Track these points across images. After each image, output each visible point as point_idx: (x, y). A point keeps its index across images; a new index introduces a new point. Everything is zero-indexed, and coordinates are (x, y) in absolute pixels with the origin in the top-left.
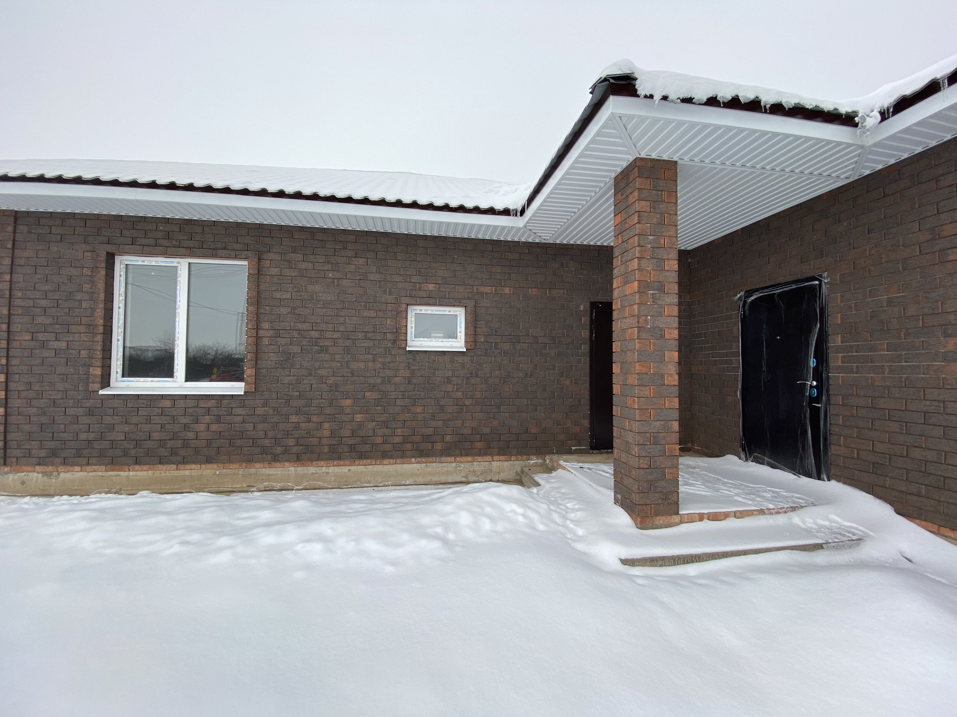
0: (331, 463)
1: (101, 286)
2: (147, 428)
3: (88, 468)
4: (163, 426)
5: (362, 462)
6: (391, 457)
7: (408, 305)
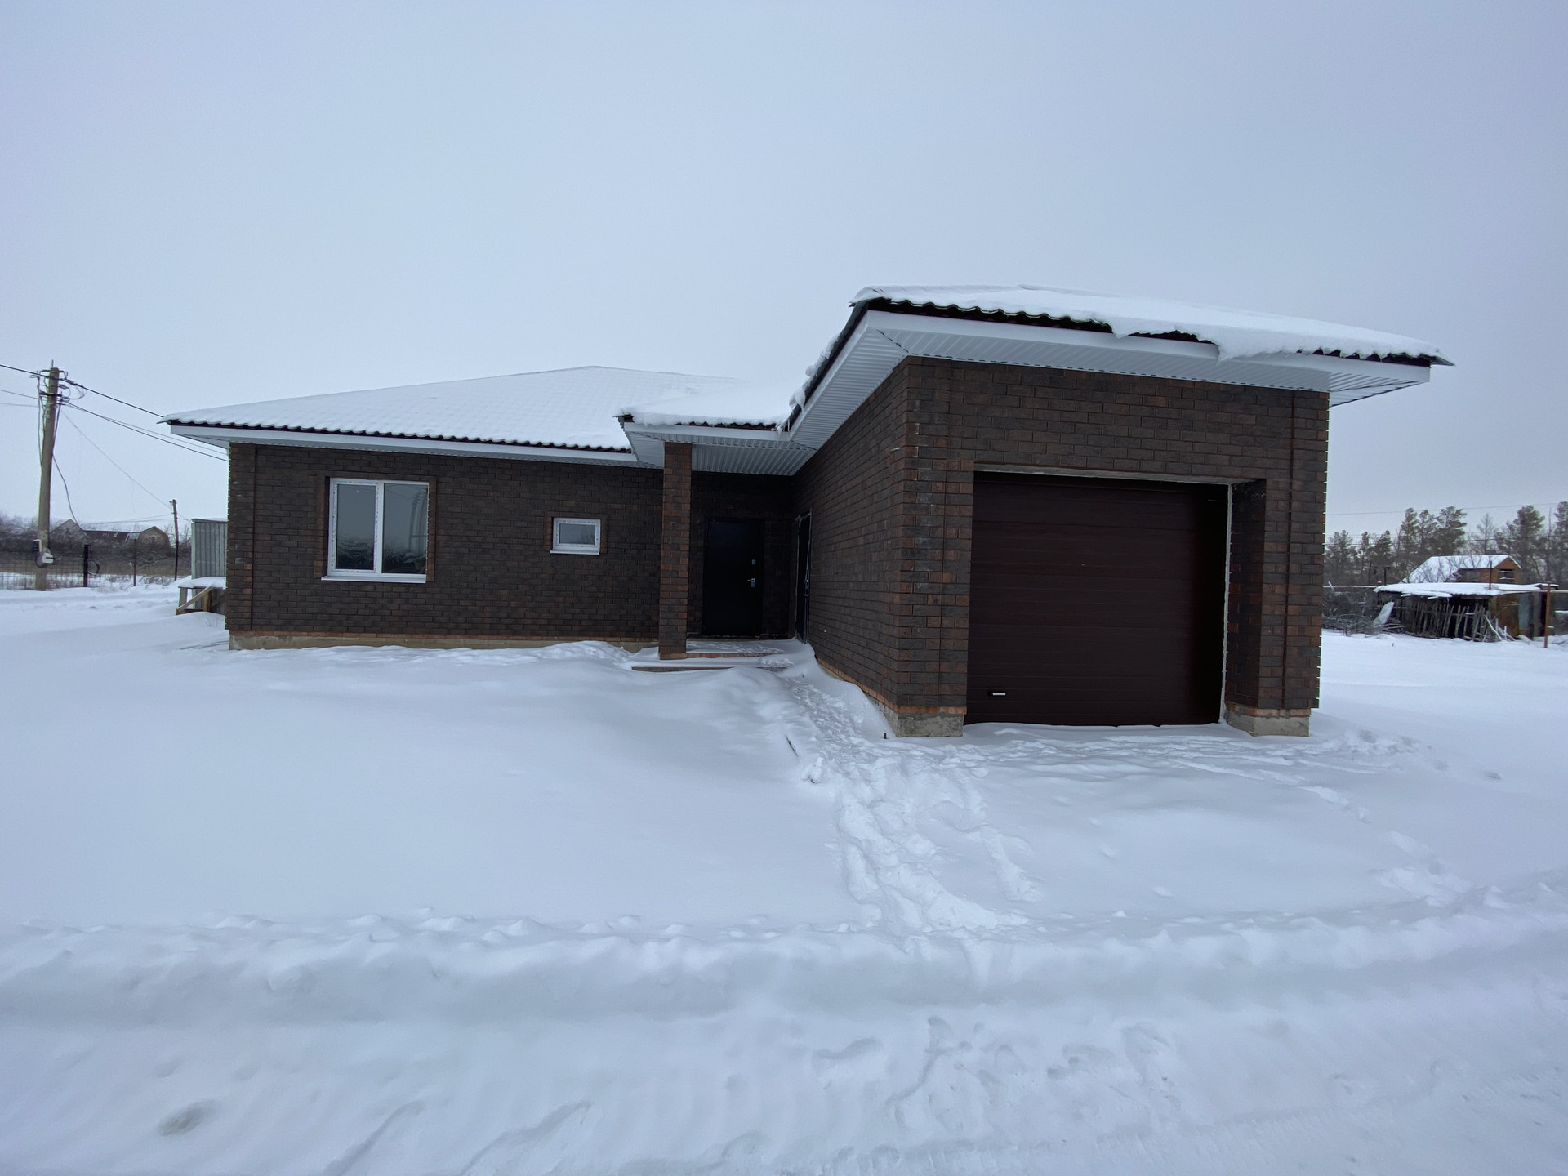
1: (322, 501)
2: (355, 606)
4: (366, 605)
7: (553, 518)
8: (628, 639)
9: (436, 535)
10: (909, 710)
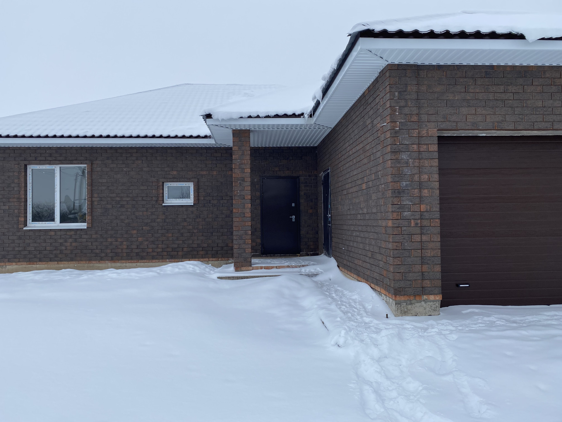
0: (128, 261)
1: (23, 180)
2: (44, 245)
3: (19, 263)
4: (51, 244)
5: (142, 261)
6: (157, 259)
7: (163, 183)
8: (214, 259)
9: (92, 197)
10: (403, 298)
